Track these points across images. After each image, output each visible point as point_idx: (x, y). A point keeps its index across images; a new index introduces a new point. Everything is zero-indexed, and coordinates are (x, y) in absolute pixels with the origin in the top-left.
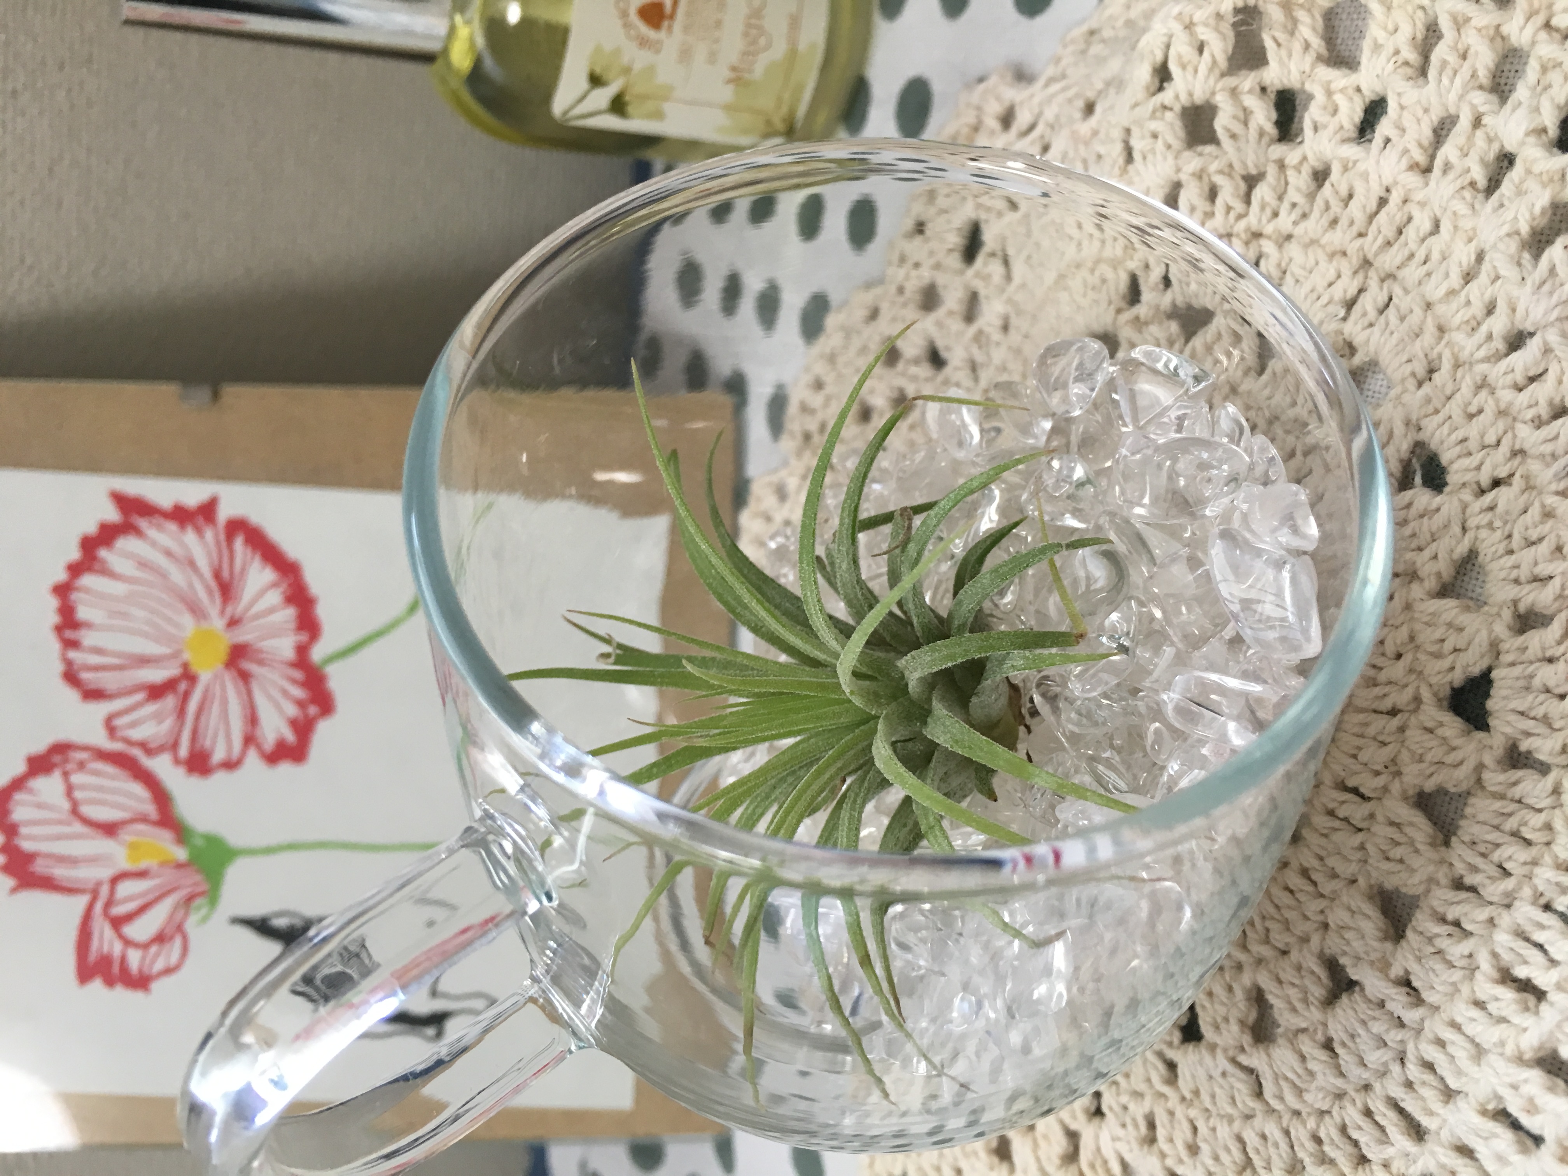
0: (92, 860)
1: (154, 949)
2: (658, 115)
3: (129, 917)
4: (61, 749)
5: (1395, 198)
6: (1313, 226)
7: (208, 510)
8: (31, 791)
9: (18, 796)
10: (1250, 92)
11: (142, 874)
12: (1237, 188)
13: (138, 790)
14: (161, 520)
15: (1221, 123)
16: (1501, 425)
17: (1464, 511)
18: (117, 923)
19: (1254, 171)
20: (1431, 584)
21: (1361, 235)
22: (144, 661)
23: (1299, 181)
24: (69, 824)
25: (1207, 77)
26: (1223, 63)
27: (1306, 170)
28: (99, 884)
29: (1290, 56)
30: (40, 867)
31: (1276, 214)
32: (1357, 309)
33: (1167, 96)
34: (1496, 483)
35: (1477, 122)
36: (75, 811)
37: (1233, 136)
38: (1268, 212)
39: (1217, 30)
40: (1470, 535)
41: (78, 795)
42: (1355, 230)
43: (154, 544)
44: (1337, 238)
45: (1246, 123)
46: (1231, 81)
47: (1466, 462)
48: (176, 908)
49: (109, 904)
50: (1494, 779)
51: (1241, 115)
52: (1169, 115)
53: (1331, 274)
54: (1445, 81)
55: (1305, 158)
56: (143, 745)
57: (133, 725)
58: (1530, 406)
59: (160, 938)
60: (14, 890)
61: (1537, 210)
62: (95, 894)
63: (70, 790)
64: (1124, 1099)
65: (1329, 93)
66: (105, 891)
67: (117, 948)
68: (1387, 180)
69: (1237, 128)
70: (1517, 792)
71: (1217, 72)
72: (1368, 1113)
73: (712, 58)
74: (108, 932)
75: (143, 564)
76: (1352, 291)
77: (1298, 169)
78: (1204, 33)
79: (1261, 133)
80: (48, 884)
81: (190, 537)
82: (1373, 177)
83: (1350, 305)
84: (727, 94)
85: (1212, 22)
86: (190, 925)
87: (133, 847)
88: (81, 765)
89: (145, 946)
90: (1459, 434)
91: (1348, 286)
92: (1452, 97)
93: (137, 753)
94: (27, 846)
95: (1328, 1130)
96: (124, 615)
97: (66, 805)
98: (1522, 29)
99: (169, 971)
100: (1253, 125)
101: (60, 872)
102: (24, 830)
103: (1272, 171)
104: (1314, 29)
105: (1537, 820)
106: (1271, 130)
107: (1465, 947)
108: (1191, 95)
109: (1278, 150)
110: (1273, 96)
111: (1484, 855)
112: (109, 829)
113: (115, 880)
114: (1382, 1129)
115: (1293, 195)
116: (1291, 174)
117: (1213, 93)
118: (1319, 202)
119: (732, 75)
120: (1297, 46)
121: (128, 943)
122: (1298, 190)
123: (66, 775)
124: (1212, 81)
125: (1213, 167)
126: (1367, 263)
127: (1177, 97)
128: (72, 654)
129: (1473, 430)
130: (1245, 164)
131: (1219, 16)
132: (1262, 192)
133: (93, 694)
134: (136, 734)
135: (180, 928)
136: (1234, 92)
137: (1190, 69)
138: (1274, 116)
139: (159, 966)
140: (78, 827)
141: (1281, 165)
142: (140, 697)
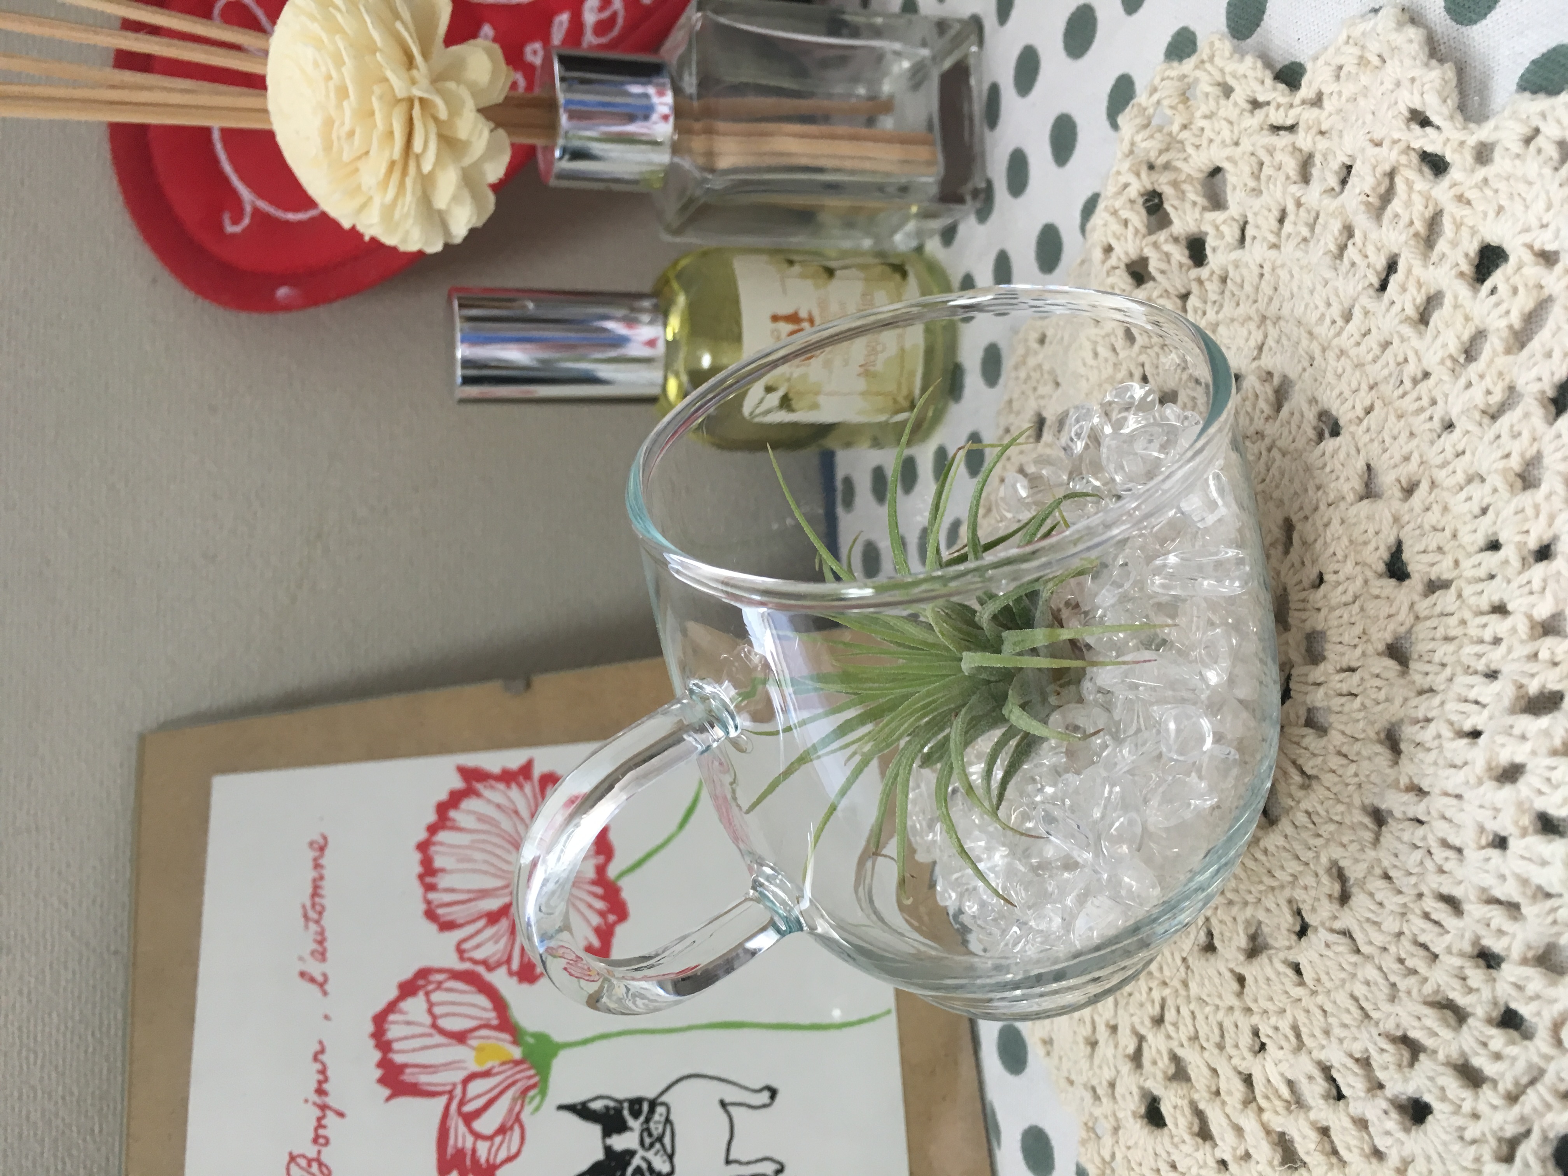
0: (447, 1066)
1: (498, 1140)
2: (815, 406)
3: (477, 1113)
4: (424, 973)
5: (1267, 269)
6: (1228, 309)
7: (526, 770)
8: (401, 1012)
9: (392, 1017)
10: (1166, 241)
11: (487, 1074)
12: (1175, 303)
13: (483, 1001)
14: (493, 782)
15: (1153, 267)
16: (1358, 374)
17: (1353, 438)
18: (469, 1119)
19: (1183, 291)
20: (1351, 497)
21: (1255, 301)
22: (484, 894)
23: (1213, 287)
24: (430, 1035)
25: (1135, 241)
26: (1143, 230)
27: (1215, 278)
28: (454, 1085)
29: (1185, 213)
30: (408, 1076)
31: (1204, 313)
32: (1266, 348)
33: (1113, 261)
34: (1368, 411)
35: (1299, 204)
36: (434, 1026)
37: (1163, 272)
38: (1200, 313)
39: (1132, 209)
40: (1363, 452)
41: (437, 1010)
42: (1251, 300)
43: (489, 801)
44: (1242, 310)
45: (1169, 262)
46: (1153, 238)
47: (1348, 405)
48: (514, 1100)
49: (462, 1103)
50: (1423, 606)
51: (1164, 258)
52: (1117, 271)
53: (1245, 332)
54: (1271, 186)
55: (1212, 273)
56: (484, 963)
57: (478, 946)
58: (1368, 352)
59: (502, 1130)
60: (388, 1099)
61: (1336, 233)
62: (450, 1093)
63: (431, 1005)
65: (1217, 228)
66: (458, 1091)
67: (470, 1140)
68: (1259, 260)
69: (1164, 266)
70: (1438, 609)
71: (1140, 236)
72: (1426, 916)
73: (846, 363)
74: (462, 1128)
75: (481, 818)
76: (1260, 339)
77: (1210, 279)
78: (1125, 214)
79: (1181, 265)
80: (415, 1090)
81: (514, 792)
82: (1251, 262)
83: (1260, 348)
84: (861, 385)
85: (1128, 206)
86: (524, 1117)
87: (479, 1050)
88: (439, 985)
89: (490, 1138)
90: (1336, 392)
91: (1258, 336)
92: (1279, 195)
93: (481, 969)
94: (398, 1059)
95: (1405, 948)
96: (470, 860)
97: (428, 1020)
98: (1305, 140)
99: (510, 1159)
100: (1174, 262)
101: (424, 1079)
102: (396, 1046)
103: (1195, 288)
104: (1196, 193)
105: (1455, 621)
106: (1186, 261)
107: (1432, 728)
108: (1127, 254)
109: (1195, 272)
110: (1184, 243)
111: (1429, 662)
112: (460, 1037)
113: (466, 1081)
114: (1437, 923)
115: (1212, 296)
116: (1208, 285)
117: (1142, 250)
118: (1227, 293)
119: (861, 370)
120: (1188, 206)
121: (477, 1136)
122: (1214, 292)
123: (427, 994)
124: (1138, 242)
125: (1155, 294)
126: (1264, 318)
127: (1119, 259)
128: (432, 896)
129: (1343, 386)
130: (1174, 286)
131: (1132, 202)
132: (1192, 301)
133: (447, 926)
134: (479, 955)
135: (518, 1120)
136: (1156, 245)
137: (1122, 238)
138: (1187, 252)
139: (502, 1155)
140: (439, 1039)
141: (1200, 282)
142: (481, 923)
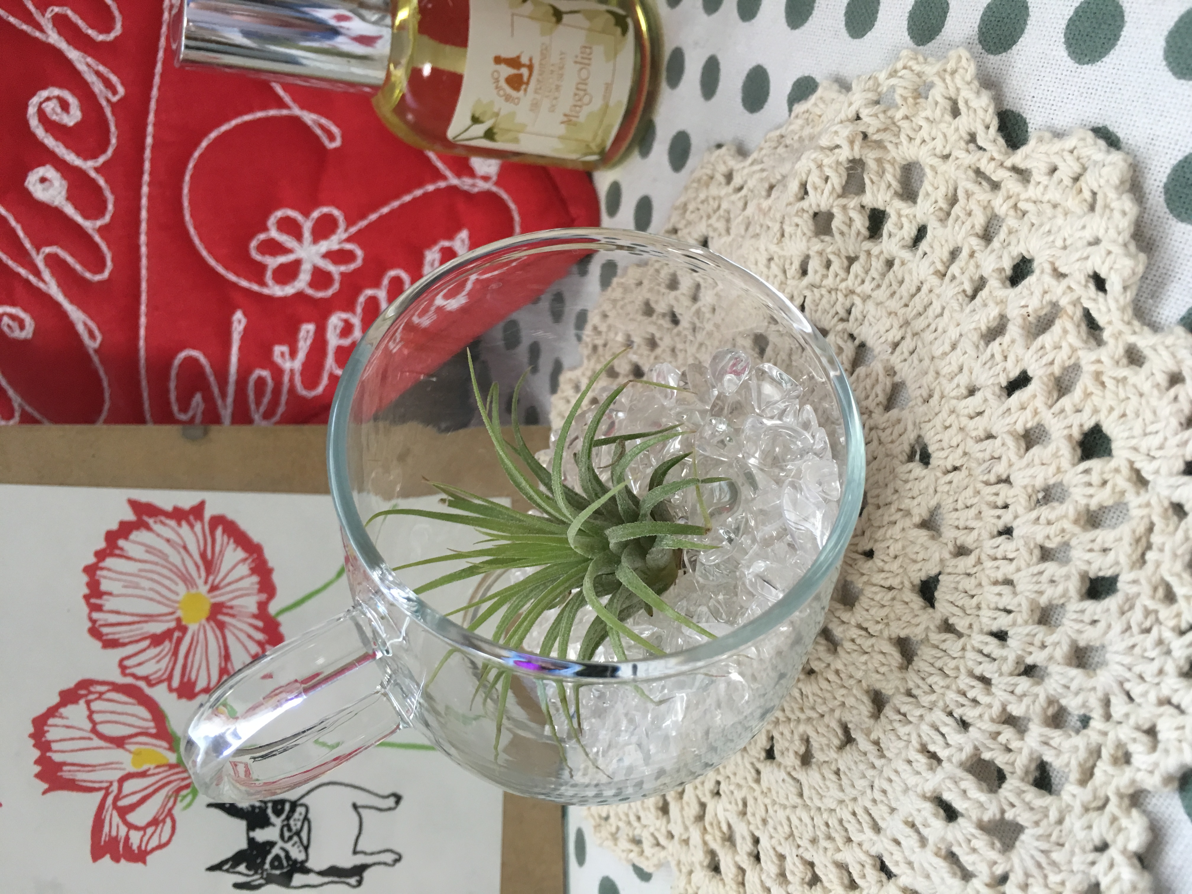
2: (516, 140)
5: (925, 289)
6: (881, 294)
10: (854, 209)
12: (842, 263)
15: (836, 224)
16: (960, 437)
17: (936, 481)
19: (853, 255)
20: (917, 520)
21: (906, 305)
23: (877, 265)
25: (828, 199)
26: (839, 190)
27: (882, 259)
29: (879, 190)
31: (863, 282)
32: (899, 349)
33: (805, 204)
34: (955, 469)
35: (972, 255)
37: (842, 233)
38: (859, 280)
39: (837, 171)
40: (938, 495)
42: (903, 302)
44: (893, 304)
45: (850, 227)
46: (843, 201)
47: (943, 454)
50: (935, 637)
51: (848, 222)
52: (805, 215)
53: (888, 325)
54: (957, 228)
55: (882, 252)
58: (975, 429)
61: (991, 317)
64: (732, 788)
65: (900, 216)
68: (922, 277)
69: (845, 229)
70: (943, 646)
71: (835, 195)
72: (854, 814)
73: (552, 109)
76: (898, 338)
77: (878, 257)
78: (828, 172)
79: (858, 233)
82: (915, 274)
83: (896, 345)
84: (562, 130)
85: (833, 165)
90: (938, 437)
91: (895, 334)
92: (960, 238)
95: (833, 822)
98: (1001, 206)
100: (854, 228)
103: (863, 257)
104: (894, 176)
105: (952, 664)
106: (865, 232)
107: (907, 729)
108: (819, 206)
109: (867, 245)
110: (868, 211)
111: (923, 679)
114: (860, 823)
115: (873, 273)
116: (874, 260)
117: (832, 207)
118: (886, 281)
119: (565, 119)
120: (883, 186)
122: (877, 269)
124: (831, 200)
125: (829, 250)
126: (907, 323)
127: (810, 206)
129: (946, 436)
130: (847, 250)
131: (838, 163)
132: (856, 267)
135: (170, 814)
136: (844, 208)
137: (819, 191)
138: (867, 224)
141: (869, 253)
